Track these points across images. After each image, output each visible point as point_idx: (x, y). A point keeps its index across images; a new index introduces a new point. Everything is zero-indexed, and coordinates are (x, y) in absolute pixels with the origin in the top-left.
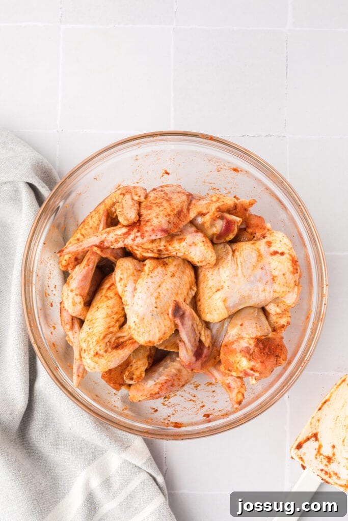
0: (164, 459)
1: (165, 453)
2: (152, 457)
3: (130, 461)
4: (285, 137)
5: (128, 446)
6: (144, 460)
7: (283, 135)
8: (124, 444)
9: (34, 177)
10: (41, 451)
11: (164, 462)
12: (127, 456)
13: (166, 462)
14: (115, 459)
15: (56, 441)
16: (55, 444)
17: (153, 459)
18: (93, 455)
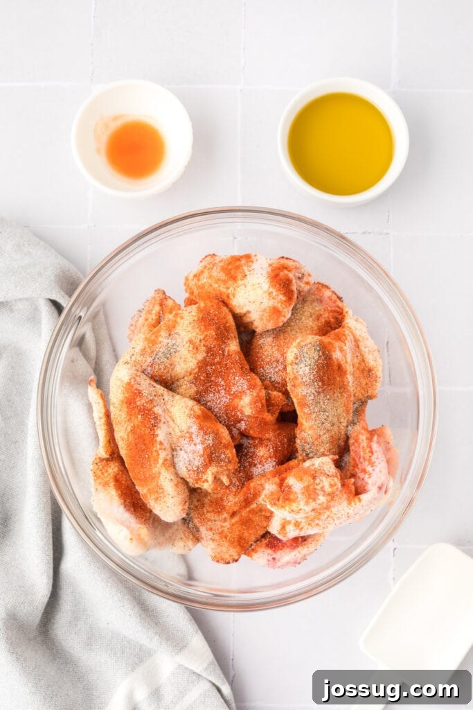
0: (231, 661)
1: (231, 653)
2: (215, 661)
3: (187, 666)
4: (387, 234)
5: (183, 647)
6: (205, 665)
7: (385, 231)
8: (178, 644)
9: (59, 292)
10: (70, 653)
11: (231, 665)
12: (182, 659)
13: (233, 666)
14: (166, 663)
15: (89, 638)
16: (88, 644)
17: (216, 663)
18: (138, 658)
